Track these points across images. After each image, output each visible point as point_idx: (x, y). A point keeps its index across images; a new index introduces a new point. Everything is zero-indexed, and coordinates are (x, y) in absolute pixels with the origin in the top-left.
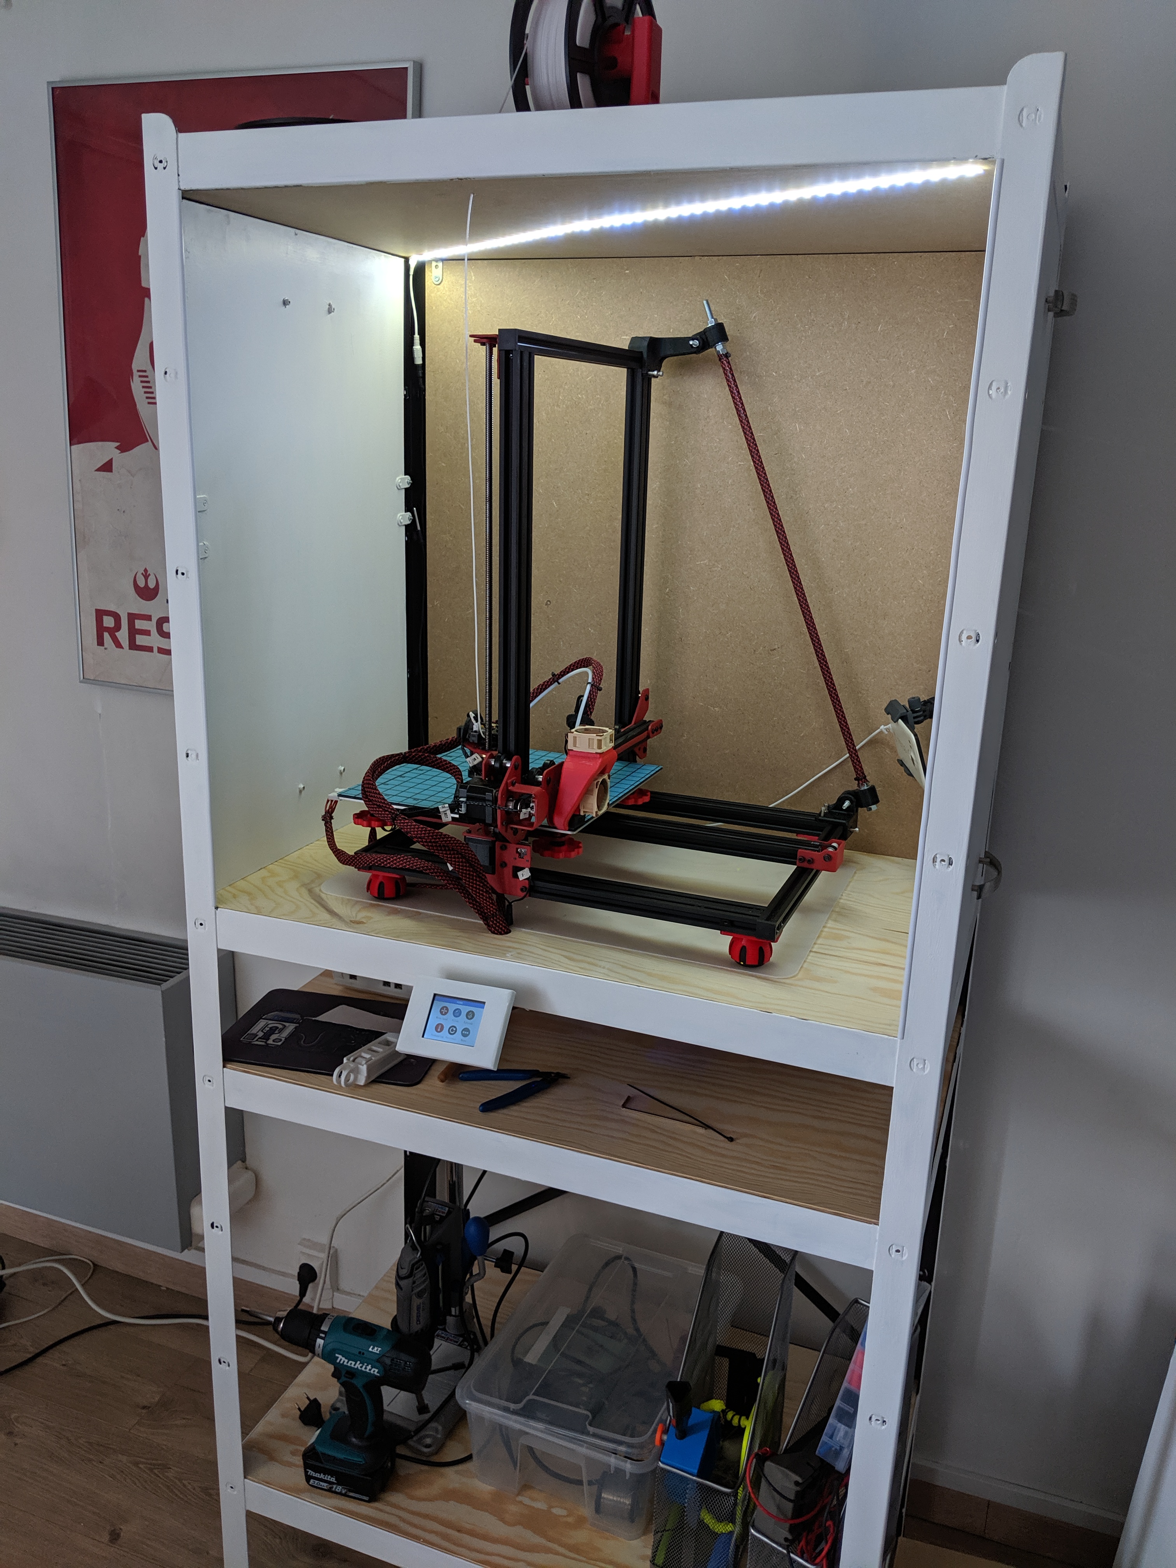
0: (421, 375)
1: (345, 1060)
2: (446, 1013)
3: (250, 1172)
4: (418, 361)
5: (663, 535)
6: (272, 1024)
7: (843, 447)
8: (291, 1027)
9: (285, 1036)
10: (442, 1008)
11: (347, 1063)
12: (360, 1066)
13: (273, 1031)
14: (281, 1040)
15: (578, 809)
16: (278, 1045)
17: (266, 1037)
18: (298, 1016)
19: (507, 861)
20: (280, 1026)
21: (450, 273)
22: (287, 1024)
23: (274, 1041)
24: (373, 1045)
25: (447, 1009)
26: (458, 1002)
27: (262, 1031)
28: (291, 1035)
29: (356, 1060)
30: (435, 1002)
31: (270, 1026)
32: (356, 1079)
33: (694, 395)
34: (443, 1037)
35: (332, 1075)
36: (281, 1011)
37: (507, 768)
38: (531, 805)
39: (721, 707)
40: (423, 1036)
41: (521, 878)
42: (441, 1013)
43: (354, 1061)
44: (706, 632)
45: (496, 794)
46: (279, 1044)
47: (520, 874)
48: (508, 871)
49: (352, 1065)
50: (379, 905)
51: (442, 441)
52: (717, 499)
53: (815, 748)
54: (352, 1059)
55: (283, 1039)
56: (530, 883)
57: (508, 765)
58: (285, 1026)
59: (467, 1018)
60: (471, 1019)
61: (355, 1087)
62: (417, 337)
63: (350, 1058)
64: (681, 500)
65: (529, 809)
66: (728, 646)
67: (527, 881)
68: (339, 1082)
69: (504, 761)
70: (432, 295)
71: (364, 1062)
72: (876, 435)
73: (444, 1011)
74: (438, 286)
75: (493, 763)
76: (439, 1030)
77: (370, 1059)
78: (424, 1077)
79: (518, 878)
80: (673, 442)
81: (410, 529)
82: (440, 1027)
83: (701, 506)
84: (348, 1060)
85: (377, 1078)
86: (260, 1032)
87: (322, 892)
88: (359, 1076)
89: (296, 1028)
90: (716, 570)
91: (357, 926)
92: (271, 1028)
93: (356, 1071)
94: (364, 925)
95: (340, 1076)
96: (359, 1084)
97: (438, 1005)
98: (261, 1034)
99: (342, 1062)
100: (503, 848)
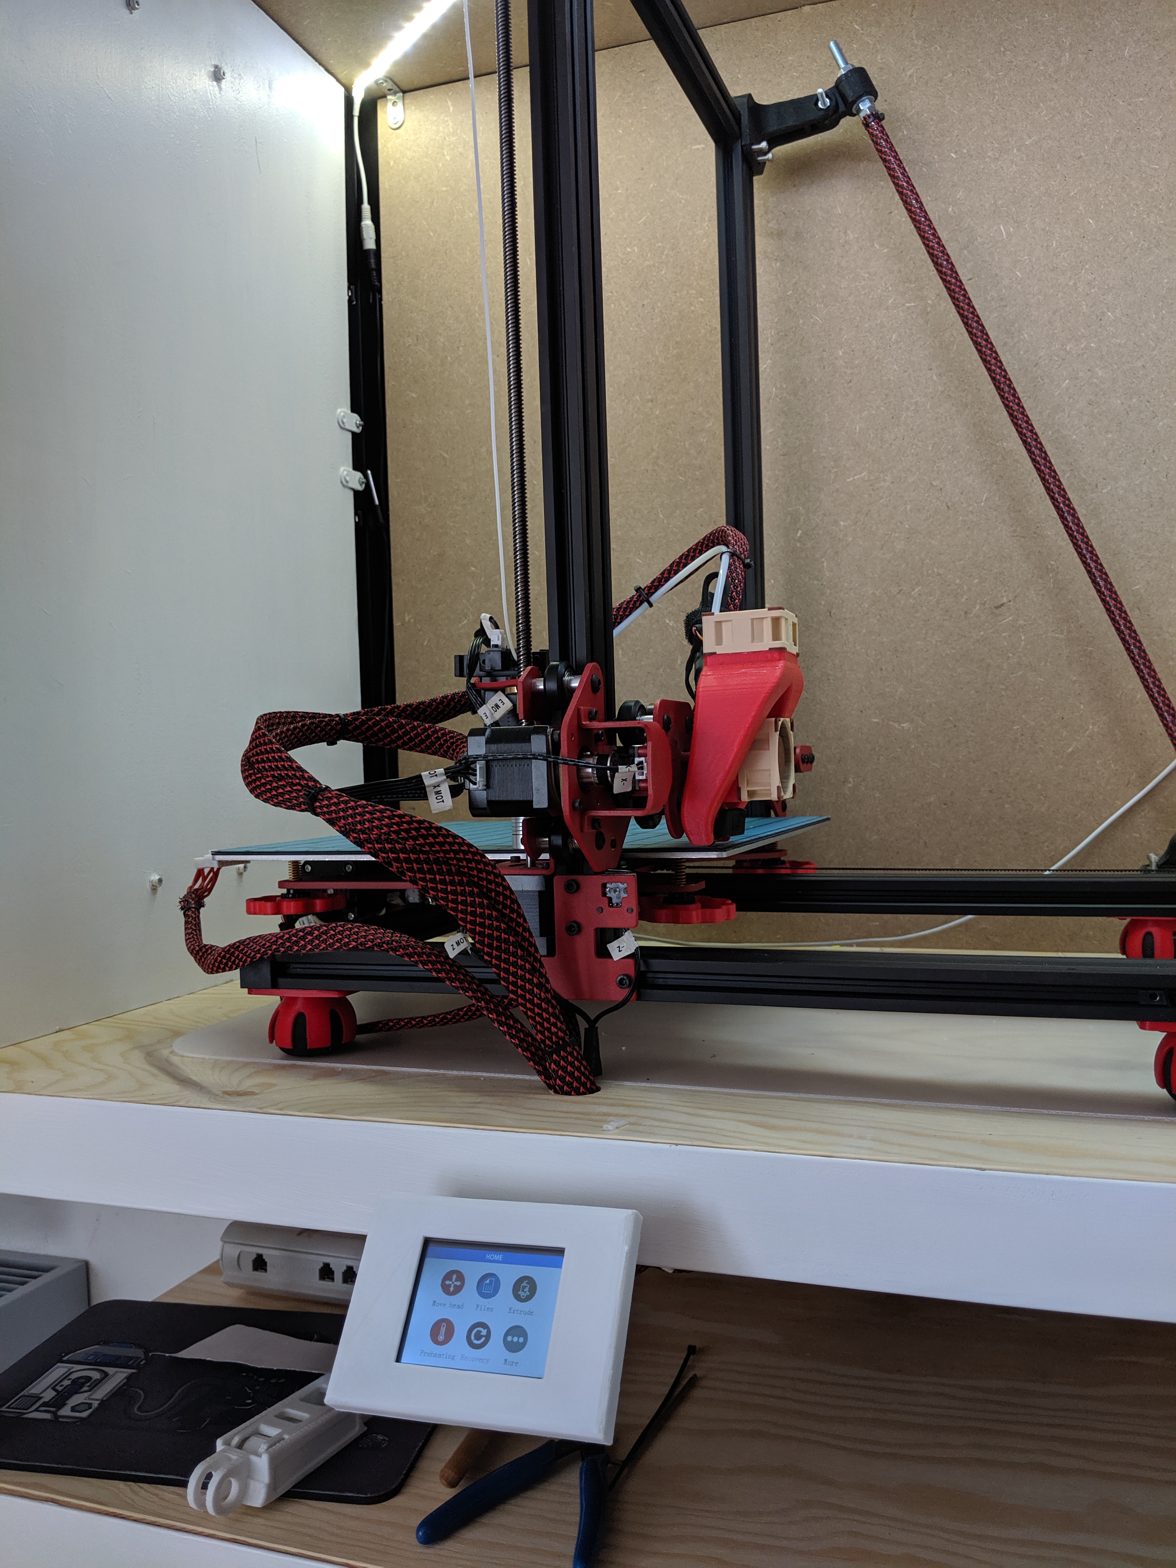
0: (373, 266)
1: (220, 1444)
2: (458, 1289)
4: (369, 243)
5: (785, 444)
6: (80, 1371)
7: (1086, 248)
8: (118, 1376)
9: (100, 1397)
10: (448, 1276)
11: (223, 1451)
12: (253, 1458)
13: (77, 1386)
14: (90, 1406)
15: (735, 788)
16: (82, 1419)
17: (60, 1401)
18: (139, 1353)
19: (580, 918)
20: (96, 1375)
21: (416, 109)
22: (110, 1370)
23: (73, 1409)
24: (288, 1406)
25: (461, 1277)
26: (488, 1257)
27: (54, 1389)
28: (119, 1393)
29: (248, 1445)
30: (428, 1261)
31: (73, 1376)
32: (244, 1491)
33: (819, 213)
34: (453, 1358)
35: (184, 1484)
36: (106, 1343)
37: (573, 690)
38: (637, 760)
39: (912, 721)
40: (398, 1360)
41: (616, 956)
42: (446, 1289)
43: (240, 1446)
44: (873, 594)
45: (556, 737)
46: (85, 1414)
47: (612, 947)
48: (585, 943)
49: (234, 1457)
50: (294, 1066)
51: (410, 360)
52: (875, 370)
53: (1098, 771)
54: (236, 1441)
55: (96, 1404)
56: (637, 965)
57: (575, 684)
58: (106, 1375)
59: (518, 1297)
60: (528, 1298)
61: (244, 1513)
62: (366, 207)
63: (232, 1438)
64: (812, 380)
65: (634, 768)
66: (917, 612)
67: (631, 961)
68: (202, 1504)
69: (566, 678)
70: (389, 145)
71: (263, 1447)
72: (1143, 219)
73: (453, 1283)
74: (397, 131)
75: (542, 687)
76: (441, 1338)
77: (280, 1439)
78: (407, 1476)
79: (610, 956)
80: (791, 292)
81: (361, 499)
82: (443, 1330)
83: (846, 385)
84: (227, 1443)
85: (297, 1485)
86: (50, 1390)
87: (176, 1055)
88: (252, 1483)
89: (129, 1378)
90: (882, 487)
91: (241, 1099)
92: (74, 1382)
93: (244, 1472)
94: (255, 1097)
95: (205, 1486)
96: (249, 1504)
97: (436, 1269)
98: (49, 1395)
99: (213, 1450)
100: (572, 888)
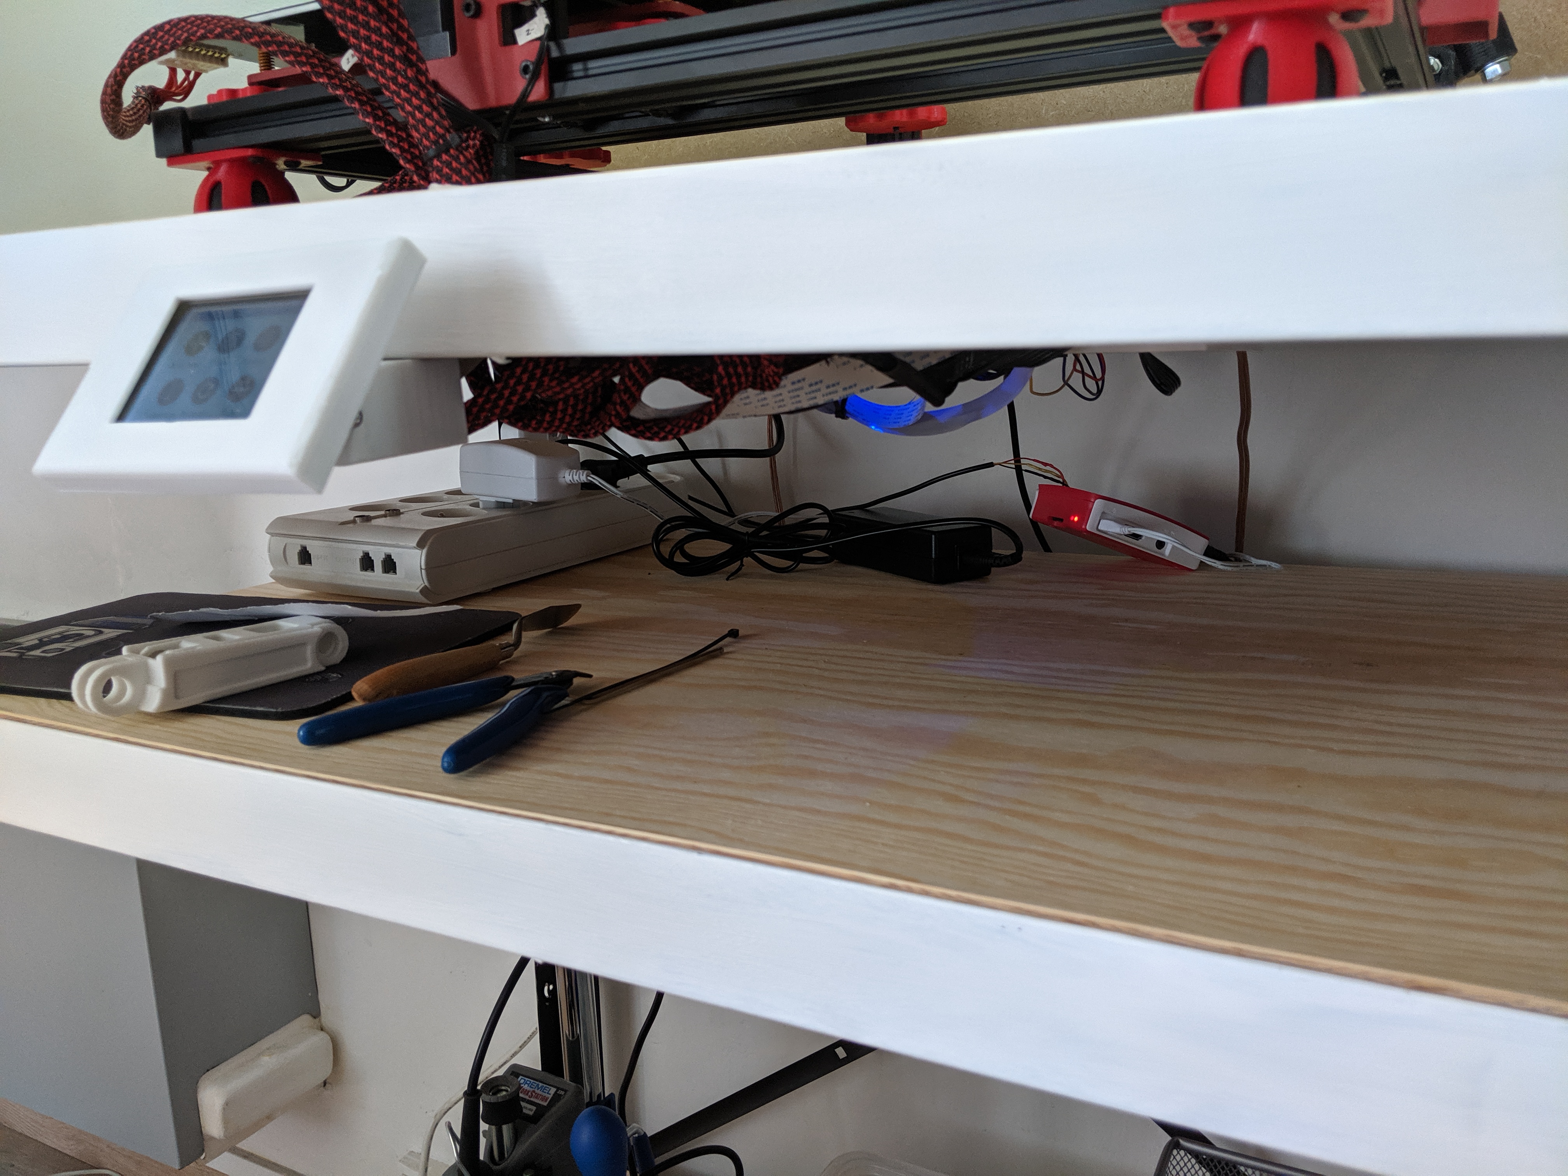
2: (200, 349)
3: (322, 1034)
6: (77, 630)
8: (111, 634)
9: (79, 645)
10: (196, 337)
13: (64, 639)
14: (62, 650)
17: (37, 646)
20: (90, 633)
22: (109, 631)
23: (43, 651)
24: (226, 632)
25: (208, 336)
26: (241, 311)
27: (40, 639)
31: (67, 633)
32: (140, 696)
41: (523, 40)
42: (189, 350)
46: (52, 654)
47: (520, 32)
48: (488, 28)
49: (130, 660)
55: (70, 649)
58: (99, 633)
59: (256, 348)
60: (267, 347)
67: (537, 44)
68: (83, 700)
73: (198, 343)
76: (168, 397)
79: (515, 42)
88: (149, 689)
89: (121, 635)
92: (64, 636)
93: (144, 678)
